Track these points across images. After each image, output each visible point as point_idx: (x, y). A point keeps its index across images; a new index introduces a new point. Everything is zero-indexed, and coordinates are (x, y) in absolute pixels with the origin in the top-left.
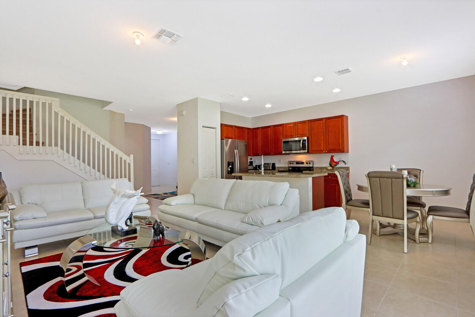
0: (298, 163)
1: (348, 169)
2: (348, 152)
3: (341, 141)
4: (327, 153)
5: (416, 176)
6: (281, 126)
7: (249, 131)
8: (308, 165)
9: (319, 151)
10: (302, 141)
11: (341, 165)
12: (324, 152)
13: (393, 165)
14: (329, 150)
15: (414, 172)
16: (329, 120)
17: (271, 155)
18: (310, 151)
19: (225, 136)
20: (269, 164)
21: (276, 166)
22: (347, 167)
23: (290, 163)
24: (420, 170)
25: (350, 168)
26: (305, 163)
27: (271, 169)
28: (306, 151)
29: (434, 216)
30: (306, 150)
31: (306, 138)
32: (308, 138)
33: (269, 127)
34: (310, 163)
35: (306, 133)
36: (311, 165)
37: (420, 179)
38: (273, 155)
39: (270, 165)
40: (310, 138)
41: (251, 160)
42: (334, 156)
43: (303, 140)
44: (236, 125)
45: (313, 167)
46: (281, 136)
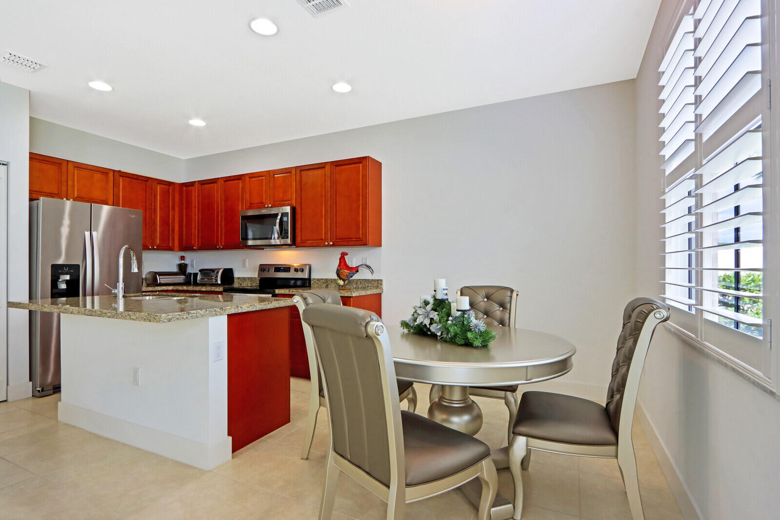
0: (278, 269)
1: (379, 286)
2: (379, 244)
3: (361, 219)
4: (333, 245)
5: (502, 305)
6: (240, 179)
7: (169, 189)
8: (299, 275)
9: (317, 243)
10: (279, 217)
11: (363, 275)
12: (326, 243)
13: (441, 278)
14: (336, 239)
15: (498, 296)
16: (338, 168)
17: (218, 249)
18: (299, 239)
19: (76, 196)
20: (216, 272)
21: (236, 275)
22: (378, 280)
23: (263, 268)
24: (512, 291)
25: (384, 283)
26: (292, 270)
27: (219, 282)
28: (289, 241)
29: (530, 439)
30: (288, 238)
31: (288, 209)
32: (293, 210)
33: (216, 182)
34: (302, 270)
35: (291, 198)
36: (305, 275)
37: (510, 314)
38: (222, 249)
39: (218, 273)
40: (298, 210)
41: (183, 262)
42: (347, 254)
43: (282, 213)
44: (123, 170)
45: (309, 279)
46: (240, 203)
